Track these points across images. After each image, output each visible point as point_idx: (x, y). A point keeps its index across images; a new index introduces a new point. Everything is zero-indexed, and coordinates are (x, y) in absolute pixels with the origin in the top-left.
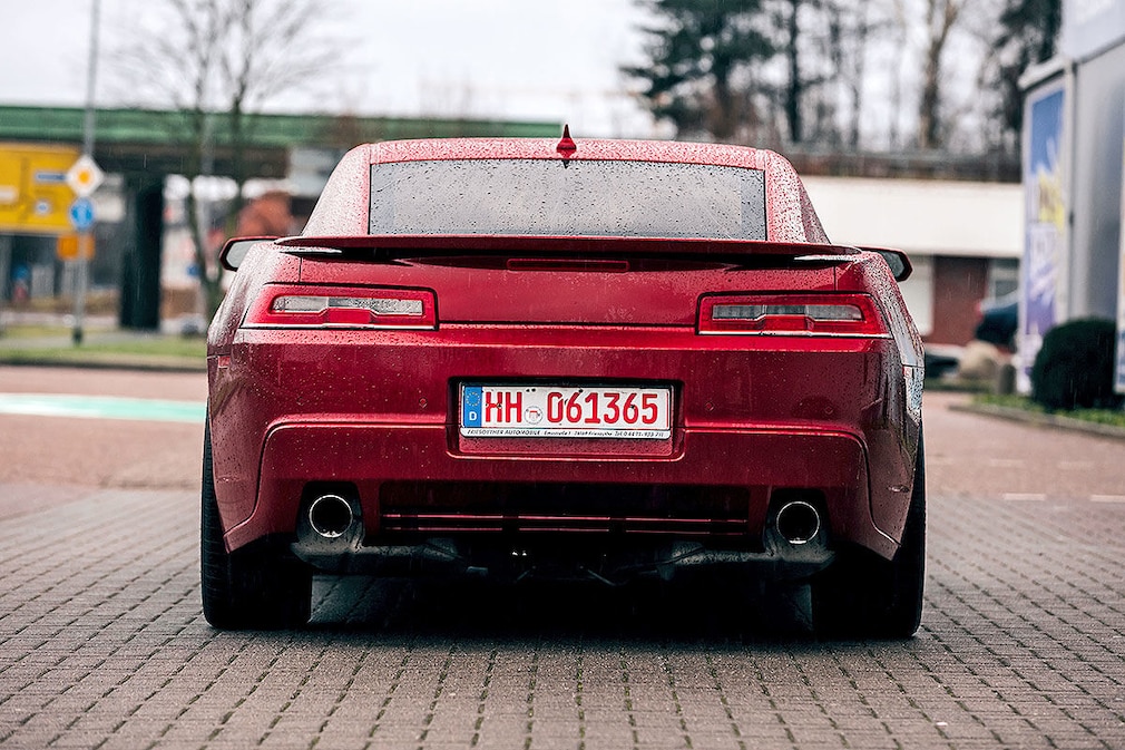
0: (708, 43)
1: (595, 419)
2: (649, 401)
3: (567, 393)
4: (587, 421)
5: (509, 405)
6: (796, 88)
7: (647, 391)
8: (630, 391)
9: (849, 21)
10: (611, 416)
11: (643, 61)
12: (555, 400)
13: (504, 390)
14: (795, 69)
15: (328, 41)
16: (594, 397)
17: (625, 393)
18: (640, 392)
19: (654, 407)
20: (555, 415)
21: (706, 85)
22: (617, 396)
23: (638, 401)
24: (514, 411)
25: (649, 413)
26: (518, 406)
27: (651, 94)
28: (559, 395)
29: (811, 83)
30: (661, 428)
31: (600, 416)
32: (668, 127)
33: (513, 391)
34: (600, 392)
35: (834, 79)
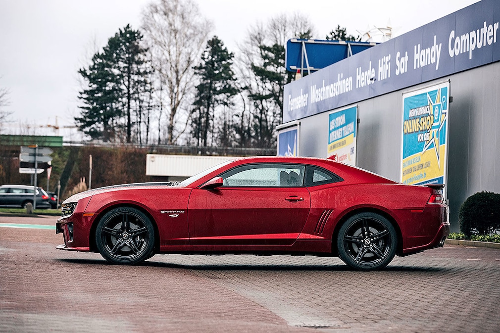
0: (101, 112)
6: (129, 125)
9: (145, 104)
11: (81, 117)
14: (129, 119)
27: (83, 127)
29: (134, 123)
32: (89, 138)
35: (140, 122)
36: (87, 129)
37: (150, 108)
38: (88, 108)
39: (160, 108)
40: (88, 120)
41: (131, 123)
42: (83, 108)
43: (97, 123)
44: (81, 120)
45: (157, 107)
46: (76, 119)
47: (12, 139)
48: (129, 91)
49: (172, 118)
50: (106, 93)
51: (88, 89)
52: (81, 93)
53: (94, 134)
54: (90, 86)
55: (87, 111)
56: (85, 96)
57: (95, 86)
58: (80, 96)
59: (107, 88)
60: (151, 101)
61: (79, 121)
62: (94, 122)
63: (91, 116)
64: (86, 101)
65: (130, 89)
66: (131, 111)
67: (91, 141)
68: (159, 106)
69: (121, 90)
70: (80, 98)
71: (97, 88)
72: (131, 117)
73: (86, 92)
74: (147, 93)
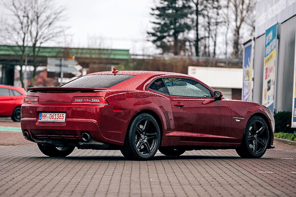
0: (172, 27)
1: (55, 119)
2: (63, 115)
3: (52, 114)
4: (54, 119)
5: (45, 116)
7: (63, 114)
8: (61, 114)
10: (58, 118)
11: (153, 31)
12: (51, 115)
13: (45, 114)
14: (197, 34)
15: (60, 27)
16: (56, 115)
17: (60, 114)
18: (62, 114)
19: (63, 116)
20: (50, 118)
21: (171, 39)
22: (59, 115)
23: (61, 116)
24: (45, 117)
25: (62, 117)
26: (46, 116)
27: (155, 41)
28: (51, 114)
29: (202, 38)
30: (64, 120)
31: (56, 118)
32: (160, 51)
33: (46, 114)
34: (57, 114)
35: (208, 37)
36: (159, 43)
37: (217, 24)
38: (159, 24)
39: (227, 24)
40: (159, 34)
41: (199, 37)
42: (154, 23)
43: (168, 38)
44: (153, 35)
45: (223, 23)
46: (148, 33)
47: (80, 51)
48: (197, 8)
49: (236, 34)
50: (177, 9)
51: (161, 6)
52: (153, 9)
53: (165, 48)
54: (161, 3)
55: (158, 26)
56: (157, 12)
57: (166, 3)
58: (152, 12)
59: (177, 6)
60: (218, 17)
61: (151, 35)
62: (164, 37)
63: (162, 31)
64: (158, 17)
65: (199, 6)
66: (199, 26)
67: (162, 54)
68: (225, 22)
69: (190, 7)
70: (153, 15)
71: (168, 5)
72: (199, 32)
73: (158, 9)
74: (215, 10)
